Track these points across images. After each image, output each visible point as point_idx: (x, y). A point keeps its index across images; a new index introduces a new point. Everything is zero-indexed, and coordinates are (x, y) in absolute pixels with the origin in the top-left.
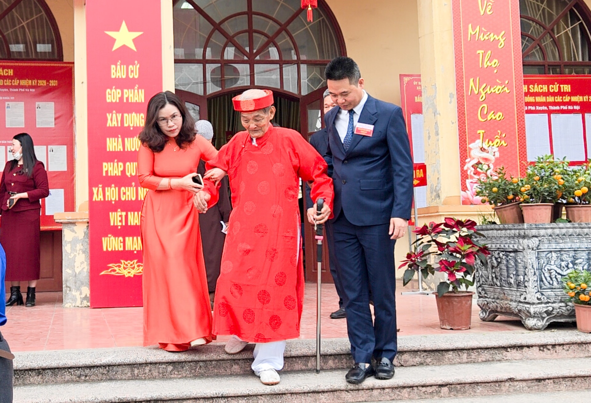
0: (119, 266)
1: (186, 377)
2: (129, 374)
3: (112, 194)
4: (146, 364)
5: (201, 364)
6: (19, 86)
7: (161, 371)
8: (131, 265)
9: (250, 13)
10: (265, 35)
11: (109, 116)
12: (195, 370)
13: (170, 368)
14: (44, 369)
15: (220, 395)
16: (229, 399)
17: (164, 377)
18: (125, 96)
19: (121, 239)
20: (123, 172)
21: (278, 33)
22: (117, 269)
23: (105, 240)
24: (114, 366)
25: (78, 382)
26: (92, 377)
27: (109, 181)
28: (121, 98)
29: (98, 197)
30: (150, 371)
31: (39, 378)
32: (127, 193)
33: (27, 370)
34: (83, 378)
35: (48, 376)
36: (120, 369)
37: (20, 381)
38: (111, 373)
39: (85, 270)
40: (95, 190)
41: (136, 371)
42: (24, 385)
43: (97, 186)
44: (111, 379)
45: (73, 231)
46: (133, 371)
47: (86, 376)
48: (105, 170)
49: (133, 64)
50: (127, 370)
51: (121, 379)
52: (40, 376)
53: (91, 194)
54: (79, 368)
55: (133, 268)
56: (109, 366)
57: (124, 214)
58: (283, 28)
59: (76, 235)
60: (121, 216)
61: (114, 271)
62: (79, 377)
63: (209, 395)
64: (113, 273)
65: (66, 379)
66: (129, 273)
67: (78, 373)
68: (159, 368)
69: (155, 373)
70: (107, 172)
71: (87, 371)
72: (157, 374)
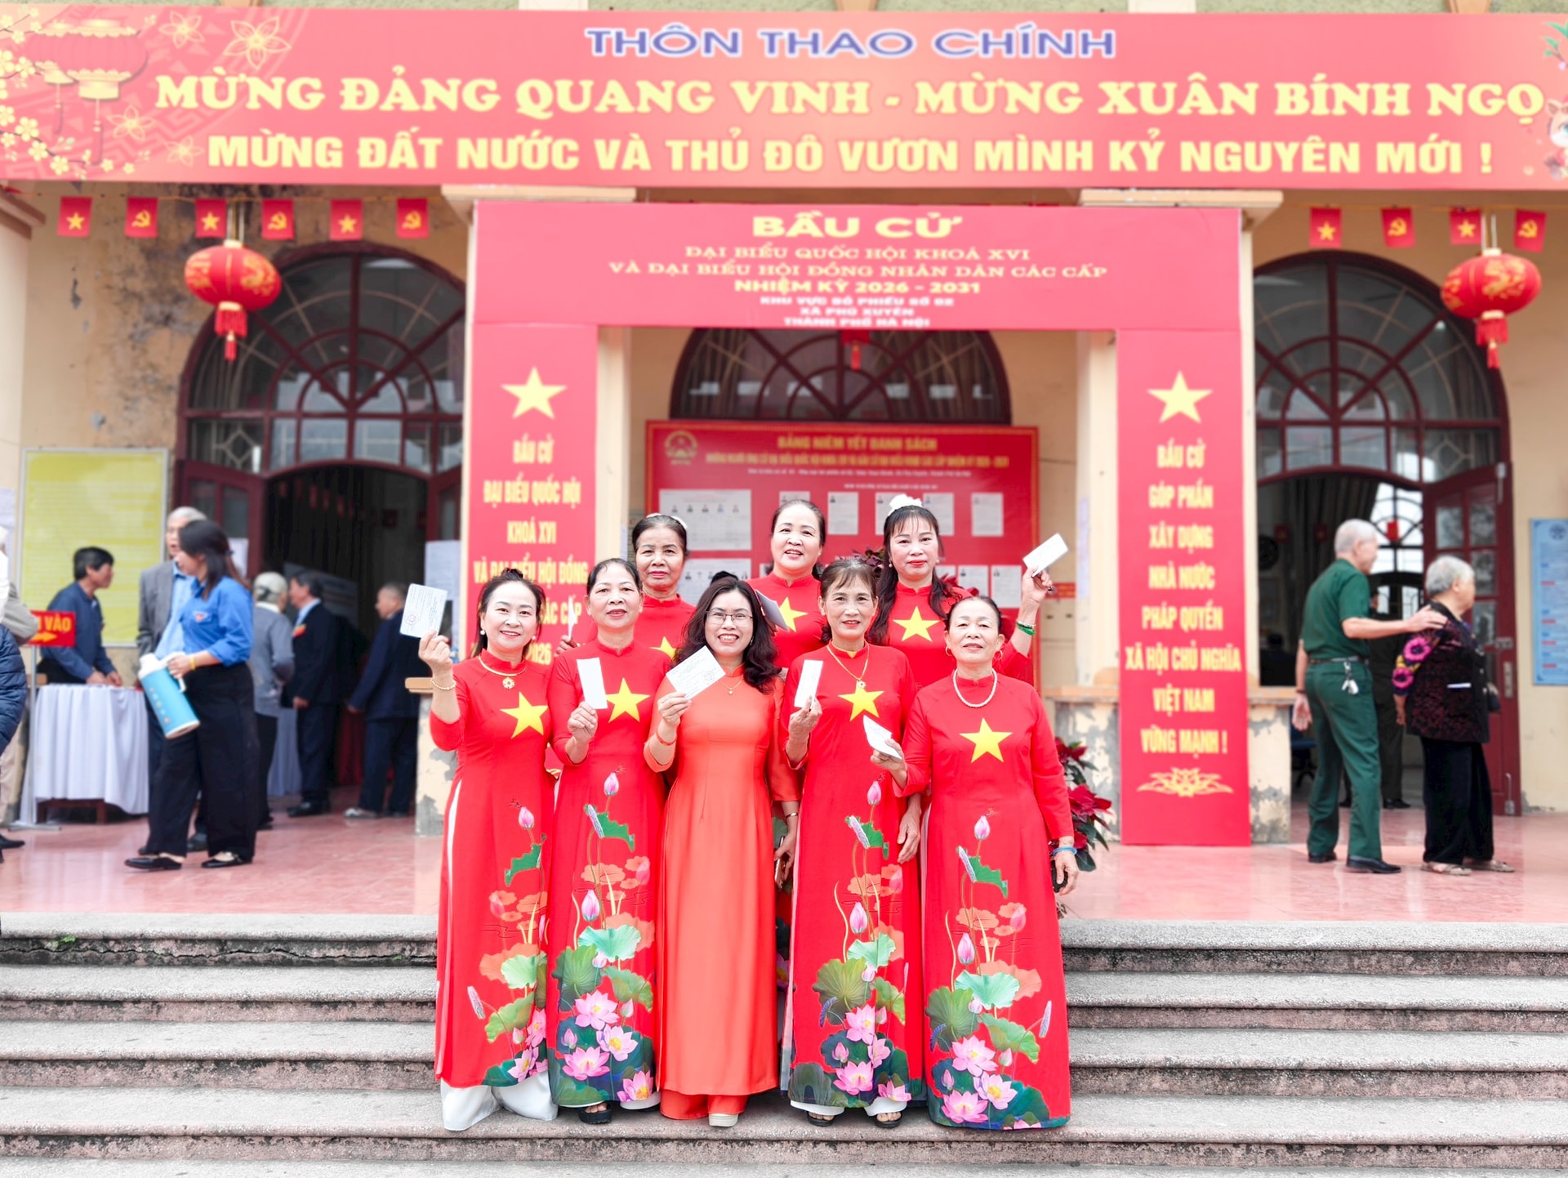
0: (1169, 779)
1: (1433, 975)
2: (1346, 966)
3: (1158, 658)
4: (1374, 951)
5: (1459, 956)
6: (946, 468)
7: (1395, 964)
8: (1189, 777)
9: (1333, 338)
10: (1360, 376)
11: (1153, 530)
12: (1448, 964)
13: (1409, 960)
14: (1217, 950)
15: (1517, 1008)
16: (1530, 1015)
17: (1399, 972)
18: (1181, 497)
19: (1172, 733)
20: (1177, 623)
21: (1383, 372)
22: (1166, 782)
23: (1146, 735)
24: (1323, 951)
25: (1266, 972)
26: (1288, 967)
27: (1152, 637)
28: (1174, 501)
29: (1135, 663)
30: (1378, 962)
31: (1209, 964)
32: (1184, 658)
33: (1191, 950)
34: (1275, 967)
35: (1223, 961)
36: (1332, 957)
37: (1181, 967)
38: (1317, 963)
39: (1110, 781)
40: (1129, 651)
41: (1356, 962)
42: (1187, 972)
43: (1132, 644)
44: (1317, 972)
45: (1089, 716)
46: (1351, 961)
47: (1279, 965)
48: (1146, 618)
49: (1194, 443)
50: (1343, 959)
51: (1333, 973)
52: (1210, 961)
53: (1123, 657)
54: (1270, 951)
55: (1193, 782)
56: (1316, 950)
57: (1177, 692)
58: (1393, 364)
59: (1095, 724)
60: (1172, 696)
61: (1161, 785)
62: (1269, 965)
63: (1499, 1007)
64: (1160, 789)
65: (1249, 968)
66: (1186, 789)
67: (1267, 958)
68: (1392, 959)
69: (1386, 967)
70: (1149, 623)
71: (1281, 957)
72: (1388, 968)
